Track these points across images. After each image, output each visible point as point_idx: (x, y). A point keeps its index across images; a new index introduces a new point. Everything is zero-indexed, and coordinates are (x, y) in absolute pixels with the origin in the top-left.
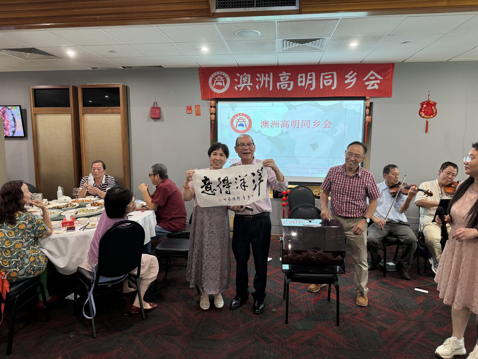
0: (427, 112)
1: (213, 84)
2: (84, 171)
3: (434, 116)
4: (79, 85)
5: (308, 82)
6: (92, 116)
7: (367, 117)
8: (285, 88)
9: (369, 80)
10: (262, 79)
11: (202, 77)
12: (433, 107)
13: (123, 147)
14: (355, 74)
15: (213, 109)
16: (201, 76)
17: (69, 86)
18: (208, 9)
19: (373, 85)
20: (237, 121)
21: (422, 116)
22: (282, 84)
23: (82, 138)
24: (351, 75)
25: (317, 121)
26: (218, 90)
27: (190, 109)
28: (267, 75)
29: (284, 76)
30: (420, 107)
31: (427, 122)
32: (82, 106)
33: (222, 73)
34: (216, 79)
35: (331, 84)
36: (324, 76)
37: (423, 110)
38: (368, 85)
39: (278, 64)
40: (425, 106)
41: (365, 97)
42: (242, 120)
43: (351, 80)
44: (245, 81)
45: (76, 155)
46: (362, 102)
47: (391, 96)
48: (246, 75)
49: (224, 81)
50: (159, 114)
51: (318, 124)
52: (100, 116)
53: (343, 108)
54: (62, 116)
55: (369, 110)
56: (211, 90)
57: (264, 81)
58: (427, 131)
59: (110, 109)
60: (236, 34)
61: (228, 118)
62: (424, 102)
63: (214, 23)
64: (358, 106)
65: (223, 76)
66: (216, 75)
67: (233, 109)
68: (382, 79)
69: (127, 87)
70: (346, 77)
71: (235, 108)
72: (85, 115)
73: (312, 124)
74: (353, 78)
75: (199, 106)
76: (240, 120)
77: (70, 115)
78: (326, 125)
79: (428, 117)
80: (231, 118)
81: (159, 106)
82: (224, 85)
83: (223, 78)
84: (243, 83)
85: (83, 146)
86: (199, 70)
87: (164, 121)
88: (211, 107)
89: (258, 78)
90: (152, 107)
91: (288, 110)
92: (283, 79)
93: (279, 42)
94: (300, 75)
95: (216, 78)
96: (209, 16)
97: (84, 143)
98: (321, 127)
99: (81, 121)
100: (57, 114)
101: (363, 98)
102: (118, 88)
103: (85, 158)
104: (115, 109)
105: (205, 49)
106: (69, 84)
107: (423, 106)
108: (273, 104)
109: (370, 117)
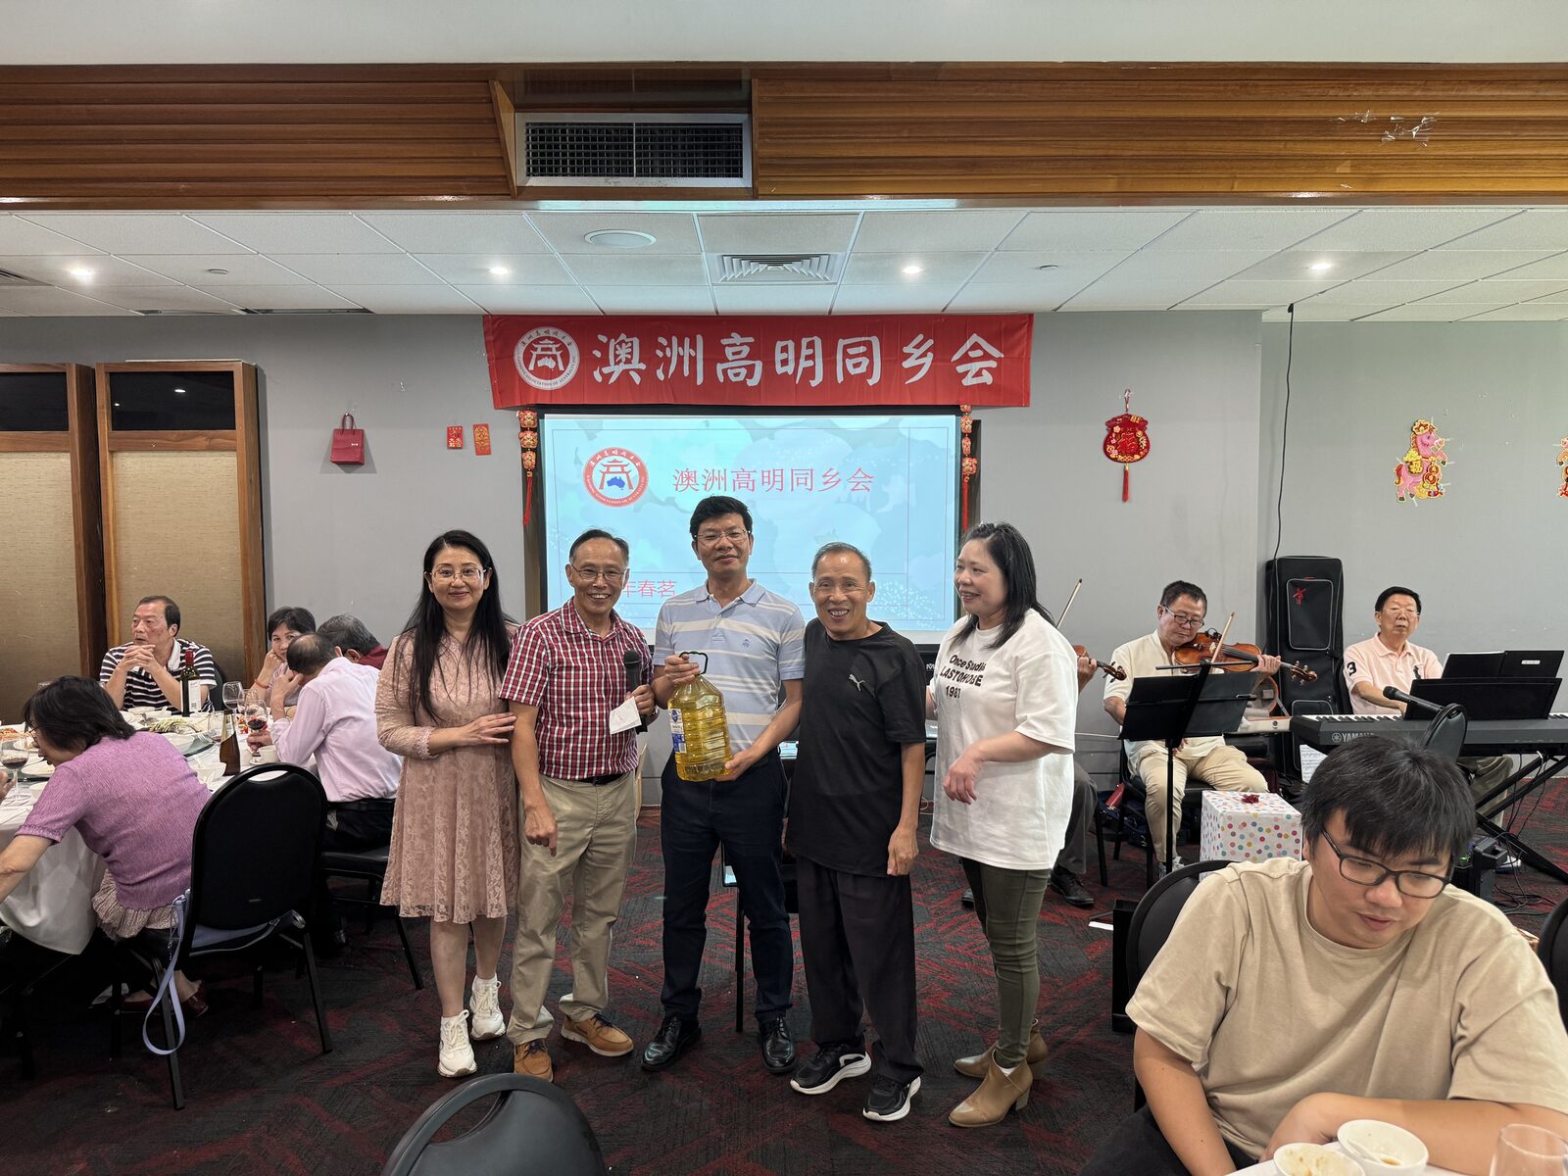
0: (1124, 445)
1: (527, 362)
2: (113, 630)
3: (1144, 456)
4: (98, 365)
5: (804, 364)
6: (144, 459)
7: (967, 461)
8: (741, 378)
9: (966, 359)
10: (673, 353)
11: (494, 341)
12: (1139, 433)
13: (245, 554)
14: (930, 342)
15: (529, 435)
16: (491, 338)
17: (64, 364)
18: (505, 176)
19: (978, 374)
20: (605, 469)
21: (1113, 456)
22: (732, 368)
23: (108, 525)
24: (918, 347)
25: (833, 473)
26: (542, 381)
27: (459, 435)
28: (687, 341)
29: (735, 345)
30: (1106, 433)
31: (1126, 473)
32: (110, 426)
33: (556, 333)
34: (536, 349)
35: (865, 370)
36: (846, 347)
37: (1114, 441)
38: (967, 373)
39: (717, 312)
40: (1117, 429)
41: (958, 406)
42: (619, 469)
43: (919, 358)
44: (623, 357)
45: (87, 580)
46: (950, 420)
47: (1027, 405)
48: (627, 340)
49: (561, 355)
50: (359, 450)
51: (833, 480)
52: (168, 459)
53: (901, 435)
54: (40, 460)
55: (970, 443)
56: (521, 380)
57: (680, 359)
58: (1125, 496)
59: (202, 437)
60: (587, 238)
61: (577, 461)
62: (1115, 419)
63: (524, 212)
64: (940, 432)
65: (556, 341)
66: (535, 337)
67: (591, 437)
68: (1003, 356)
69: (256, 369)
70: (906, 350)
71: (597, 434)
72: (120, 454)
73: (819, 480)
74: (924, 355)
75: (486, 426)
76: (612, 469)
77: (69, 454)
78: (859, 483)
79: (1127, 458)
80: (585, 463)
81: (358, 426)
82: (561, 368)
83: (557, 346)
84: (617, 363)
85: (110, 554)
86: (484, 323)
87: (375, 472)
88: (523, 430)
89: (663, 349)
90: (336, 430)
91: (751, 442)
92: (734, 354)
93: (708, 261)
94: (779, 345)
95: (536, 346)
96: (509, 195)
97: (115, 541)
98: (845, 487)
99: (106, 474)
100: (23, 452)
101: (954, 409)
102: (230, 374)
103: (118, 589)
104: (219, 437)
105: (500, 271)
106: (67, 359)
107: (1112, 430)
108: (707, 424)
109: (975, 461)
